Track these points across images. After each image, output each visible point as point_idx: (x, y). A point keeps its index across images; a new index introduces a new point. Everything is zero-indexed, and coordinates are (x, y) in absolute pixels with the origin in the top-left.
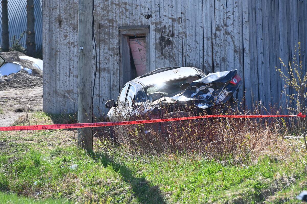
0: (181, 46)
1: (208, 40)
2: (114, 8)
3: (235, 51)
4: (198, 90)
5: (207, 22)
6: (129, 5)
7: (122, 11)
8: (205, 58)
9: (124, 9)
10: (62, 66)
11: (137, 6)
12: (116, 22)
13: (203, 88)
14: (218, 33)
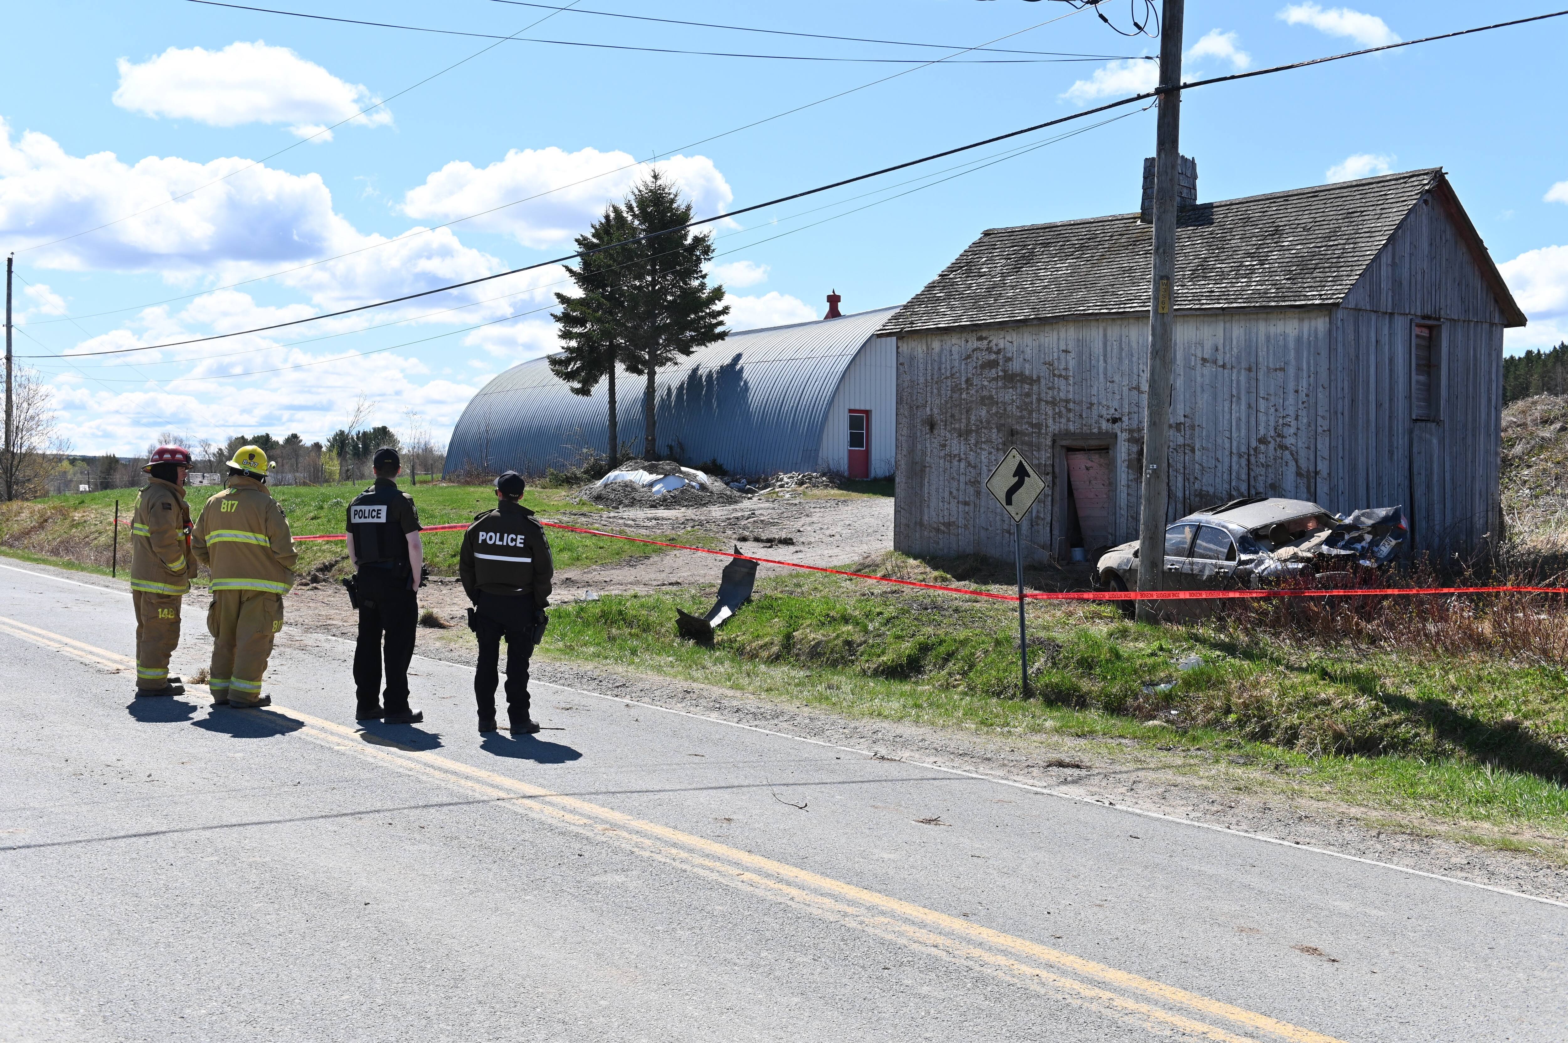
0: (1182, 465)
1: (1240, 456)
2: (1043, 407)
3: (1299, 474)
4: (1347, 537)
5: (1239, 429)
6: (1074, 403)
7: (1060, 412)
8: (1233, 484)
9: (1062, 409)
10: (934, 487)
11: (1092, 404)
12: (1047, 426)
13: (1355, 534)
14: (1262, 447)
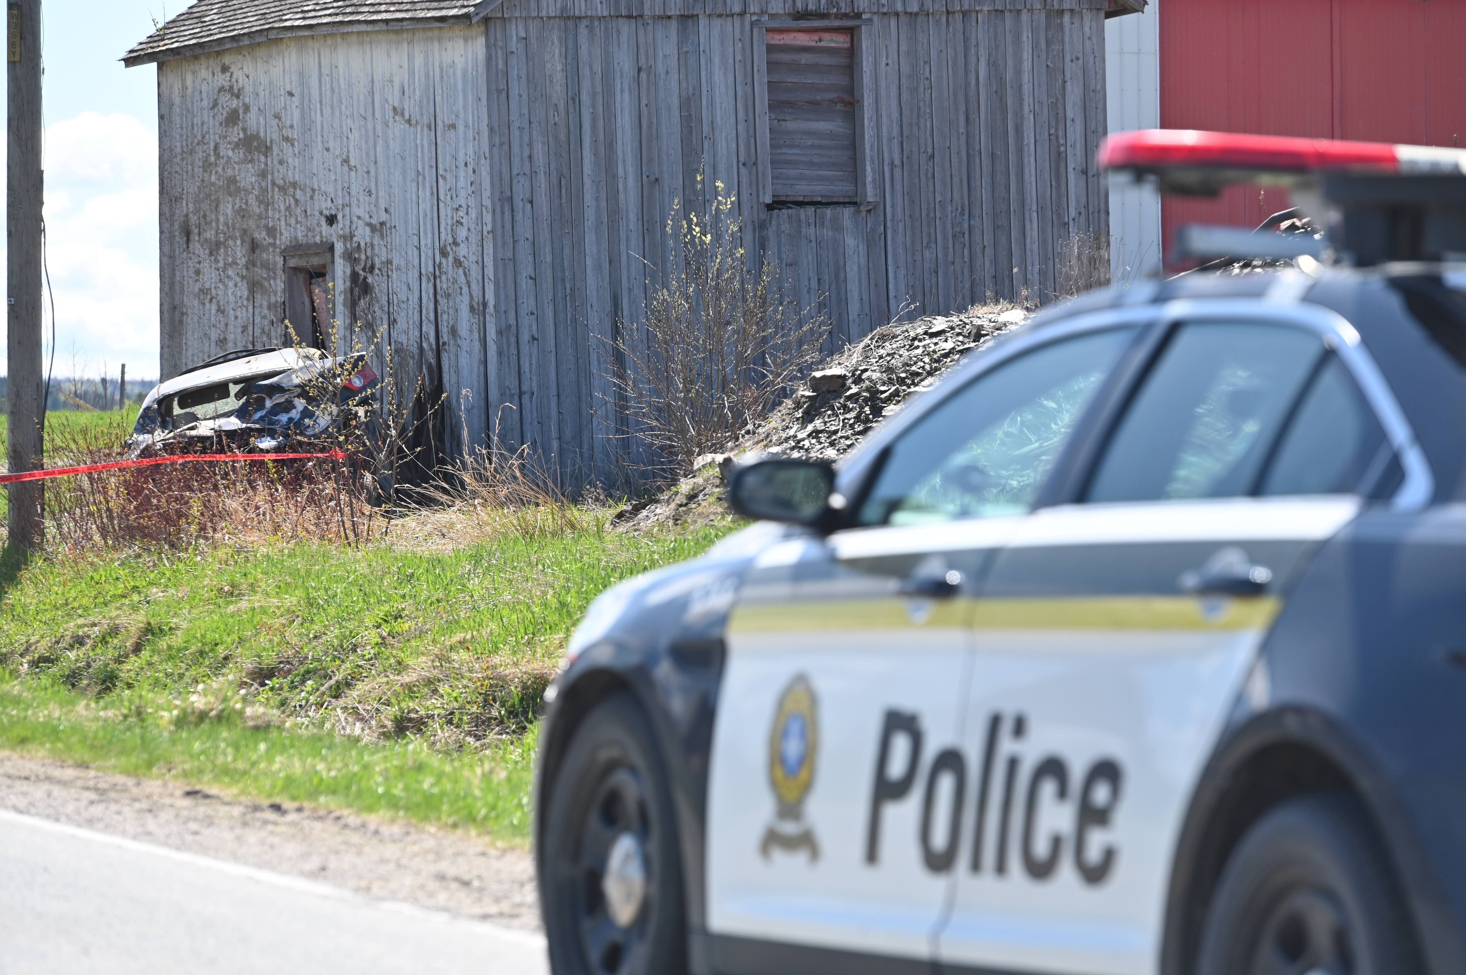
0: (386, 299)
1: (429, 279)
2: (276, 197)
3: (472, 309)
4: (269, 404)
5: (426, 233)
6: (300, 189)
7: (290, 205)
8: (424, 329)
9: (292, 199)
10: (190, 352)
11: (313, 190)
12: (281, 234)
13: (279, 399)
14: (444, 261)
